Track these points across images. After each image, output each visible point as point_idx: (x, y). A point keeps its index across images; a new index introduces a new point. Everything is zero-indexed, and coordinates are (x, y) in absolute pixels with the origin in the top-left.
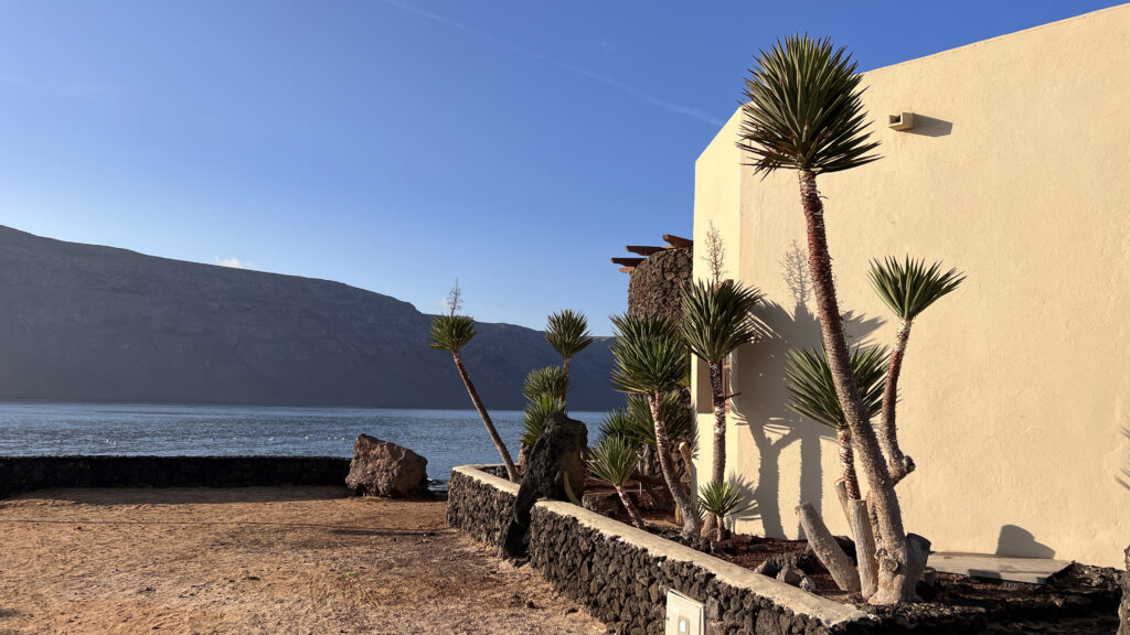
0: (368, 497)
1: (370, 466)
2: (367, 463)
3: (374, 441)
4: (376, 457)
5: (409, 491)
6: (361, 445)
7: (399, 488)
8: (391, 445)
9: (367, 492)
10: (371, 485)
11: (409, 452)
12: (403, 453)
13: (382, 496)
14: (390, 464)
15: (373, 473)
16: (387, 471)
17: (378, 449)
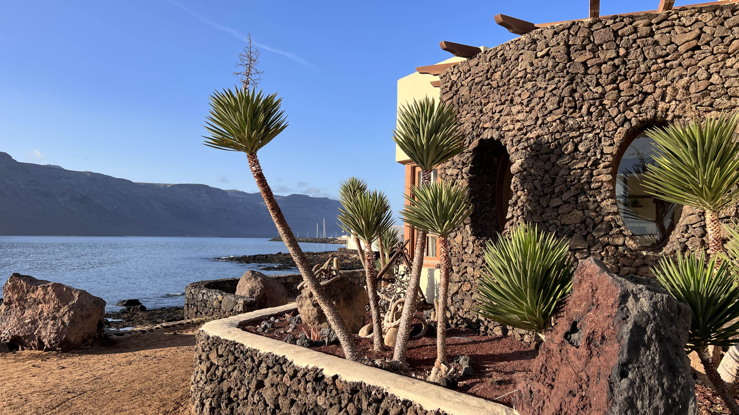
0: (27, 352)
1: (28, 313)
2: (23, 309)
3: (31, 281)
4: (36, 302)
5: (84, 341)
6: (14, 287)
7: (72, 339)
8: (57, 287)
9: (25, 345)
10: (31, 337)
11: (83, 293)
12: (76, 296)
13: (47, 350)
14: (58, 310)
15: (34, 322)
16: (54, 318)
17: (40, 292)
